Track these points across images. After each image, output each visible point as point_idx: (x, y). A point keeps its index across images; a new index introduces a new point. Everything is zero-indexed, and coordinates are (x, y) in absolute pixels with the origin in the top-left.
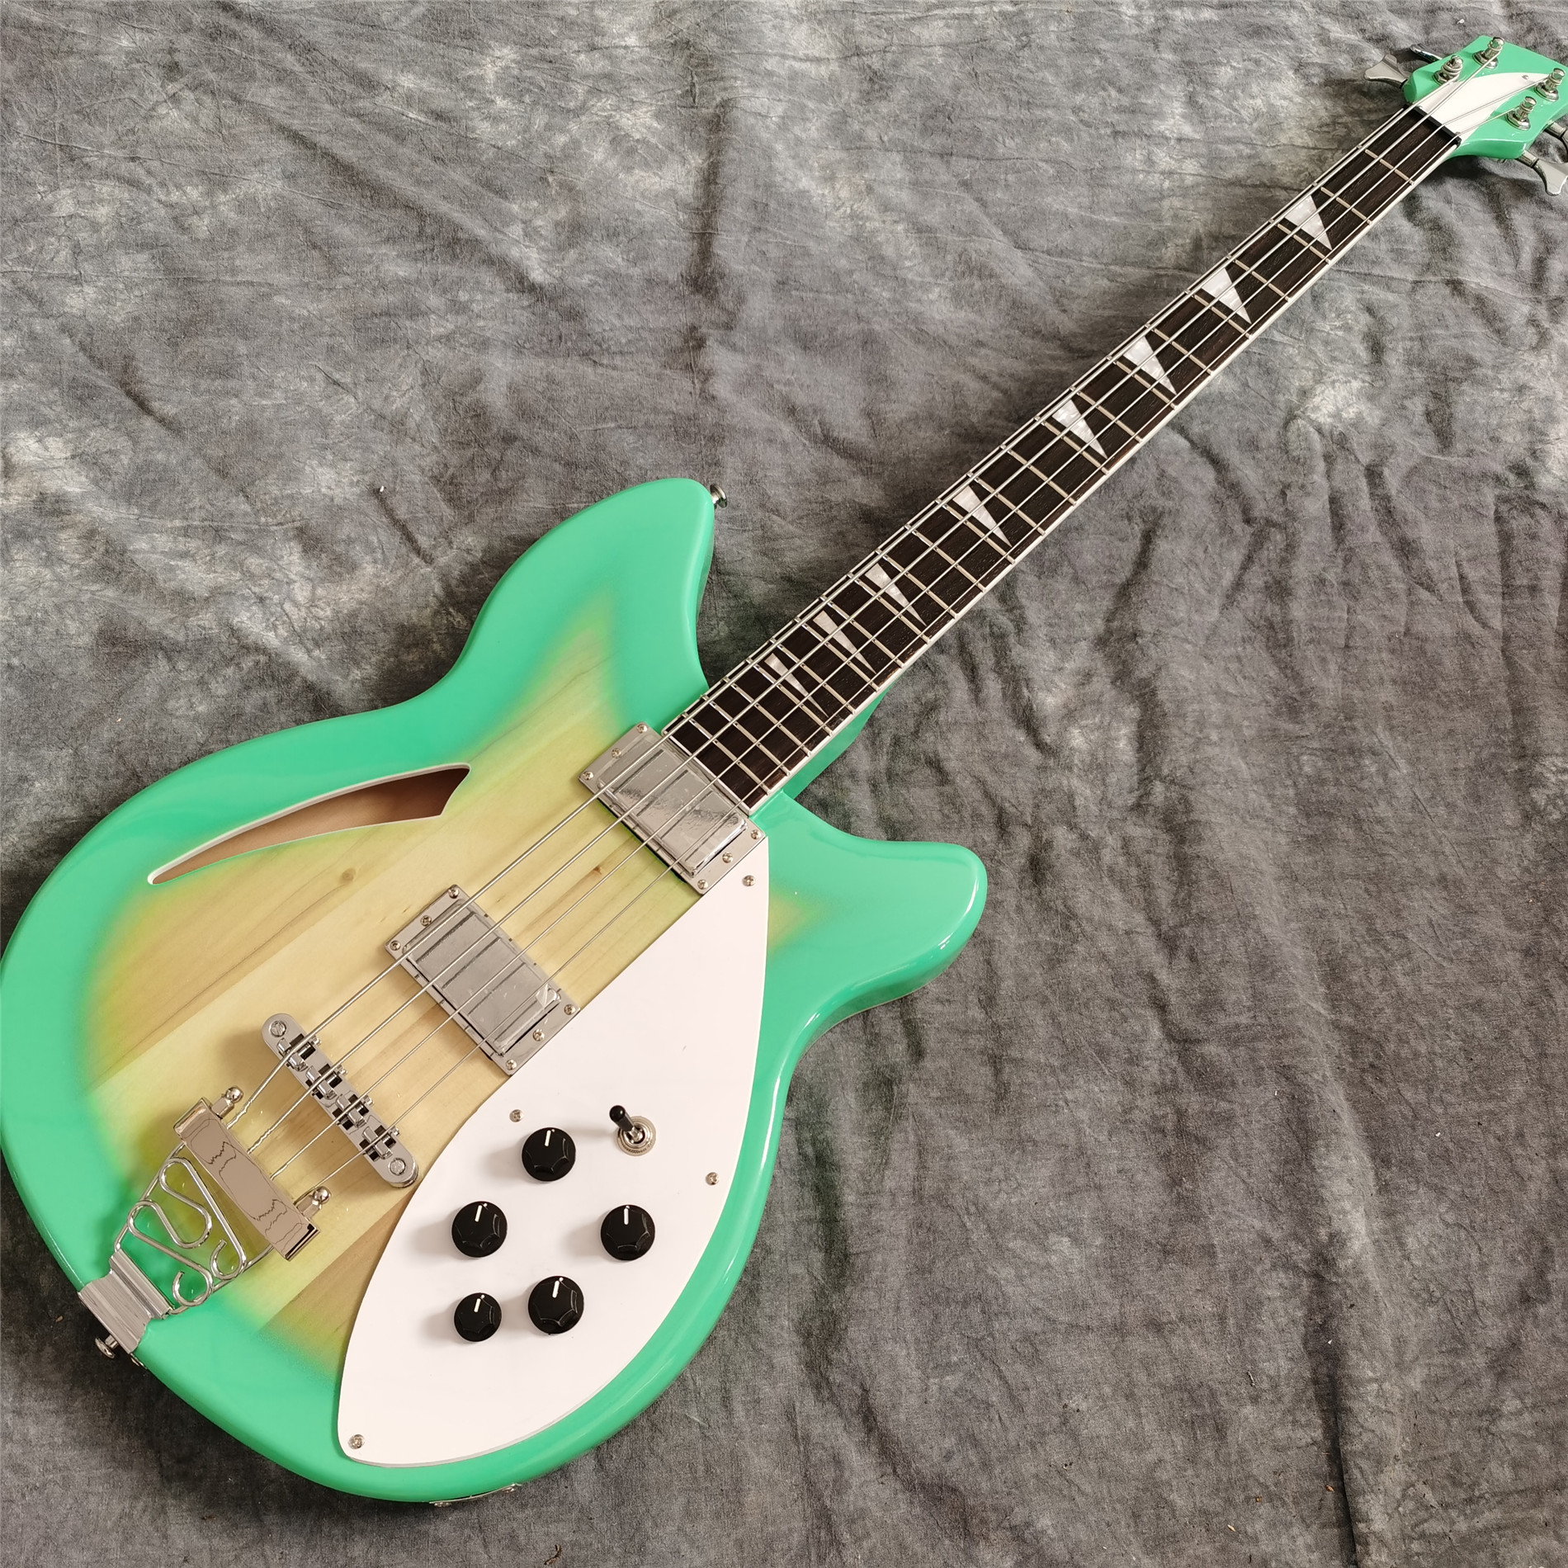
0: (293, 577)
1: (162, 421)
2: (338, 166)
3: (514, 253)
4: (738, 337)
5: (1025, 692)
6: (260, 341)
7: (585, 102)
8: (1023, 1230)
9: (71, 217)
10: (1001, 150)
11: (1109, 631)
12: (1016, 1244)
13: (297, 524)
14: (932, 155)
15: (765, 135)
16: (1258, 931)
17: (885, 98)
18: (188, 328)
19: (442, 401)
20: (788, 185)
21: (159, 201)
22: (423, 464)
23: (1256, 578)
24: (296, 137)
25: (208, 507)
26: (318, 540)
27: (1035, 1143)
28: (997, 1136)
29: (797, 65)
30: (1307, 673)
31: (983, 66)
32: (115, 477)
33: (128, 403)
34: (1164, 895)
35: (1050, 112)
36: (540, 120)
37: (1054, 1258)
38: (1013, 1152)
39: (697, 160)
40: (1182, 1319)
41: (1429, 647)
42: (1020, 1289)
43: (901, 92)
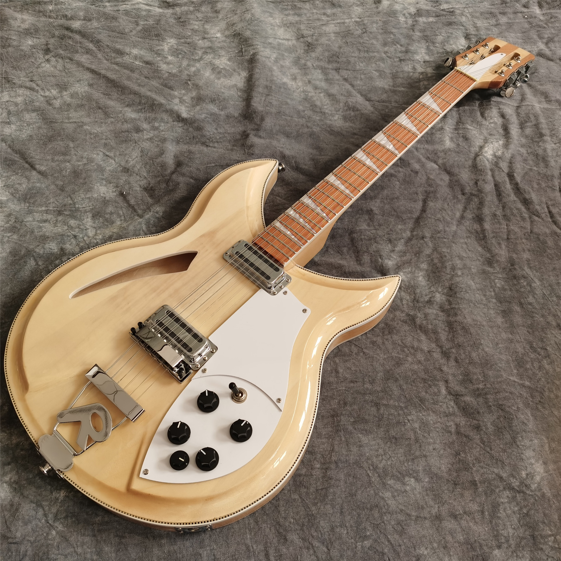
1: (40, 172)
2: (109, 80)
3: (176, 108)
4: (261, 133)
5: (380, 260)
6: (78, 142)
7: (202, 57)
8: (393, 476)
9: (7, 101)
10: (358, 67)
11: (413, 236)
12: (391, 482)
14: (332, 69)
15: (269, 64)
16: (483, 350)
17: (314, 51)
18: (51, 139)
19: (148, 161)
20: (279, 80)
21: (41, 95)
22: (141, 184)
23: (469, 215)
24: (93, 71)
25: (56, 202)
27: (396, 439)
28: (380, 436)
29: (280, 41)
30: (493, 248)
31: (349, 40)
32: (20, 192)
33: (27, 166)
34: (443, 336)
35: (376, 54)
36: (185, 63)
37: (408, 488)
38: (387, 443)
39: (244, 74)
40: (465, 513)
41: (541, 238)
42: (394, 502)
43: (319, 49)
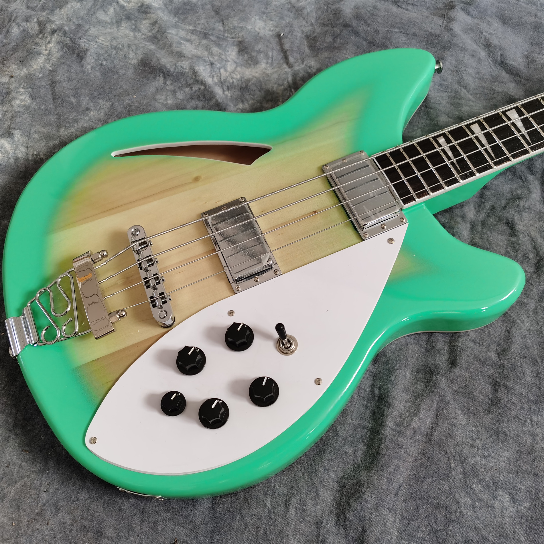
0: (229, 59)
13: (240, 39)
26: (246, 48)
